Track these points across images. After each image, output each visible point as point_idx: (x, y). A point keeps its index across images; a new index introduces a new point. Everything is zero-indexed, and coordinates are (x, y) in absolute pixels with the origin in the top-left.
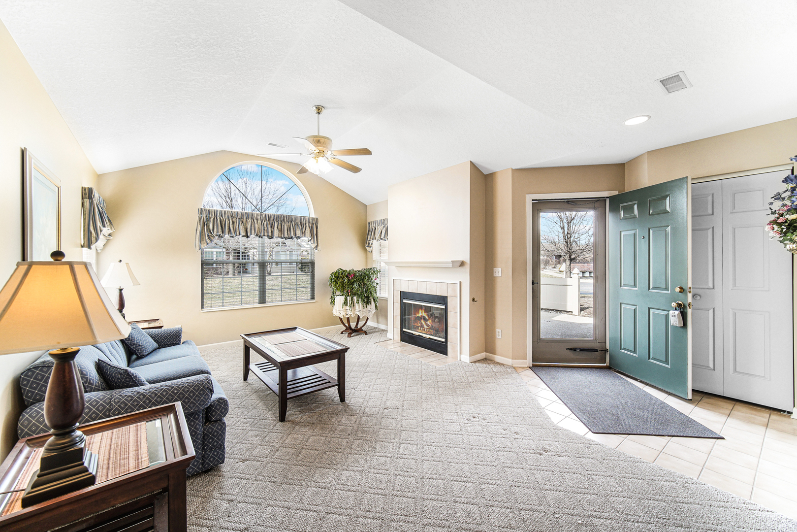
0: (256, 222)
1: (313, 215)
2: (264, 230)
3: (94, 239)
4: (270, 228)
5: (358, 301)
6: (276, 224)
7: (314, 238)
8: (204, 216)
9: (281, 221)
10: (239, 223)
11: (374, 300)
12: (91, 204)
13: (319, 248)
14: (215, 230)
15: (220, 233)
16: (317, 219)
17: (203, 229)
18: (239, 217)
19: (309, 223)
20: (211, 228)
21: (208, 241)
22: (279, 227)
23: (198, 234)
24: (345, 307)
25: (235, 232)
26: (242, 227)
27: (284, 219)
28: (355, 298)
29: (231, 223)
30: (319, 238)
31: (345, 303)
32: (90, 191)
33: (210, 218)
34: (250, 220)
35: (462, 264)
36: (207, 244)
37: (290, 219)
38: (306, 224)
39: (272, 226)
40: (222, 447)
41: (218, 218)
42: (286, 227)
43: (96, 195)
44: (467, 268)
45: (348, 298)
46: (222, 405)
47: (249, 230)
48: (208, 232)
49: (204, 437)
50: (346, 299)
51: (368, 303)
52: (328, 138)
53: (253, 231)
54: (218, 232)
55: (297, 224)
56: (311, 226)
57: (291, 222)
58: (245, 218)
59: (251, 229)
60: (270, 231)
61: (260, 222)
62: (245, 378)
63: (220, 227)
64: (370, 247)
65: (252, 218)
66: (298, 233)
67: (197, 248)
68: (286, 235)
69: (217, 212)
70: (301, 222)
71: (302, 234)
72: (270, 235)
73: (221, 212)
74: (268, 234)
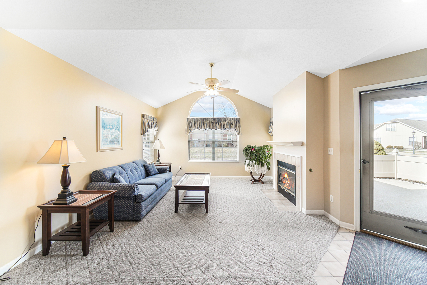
0: (209, 122)
1: (238, 117)
2: (212, 126)
3: (144, 132)
4: (215, 125)
5: (255, 164)
6: (218, 123)
7: (237, 129)
8: (188, 121)
9: (221, 121)
10: (201, 123)
11: (267, 164)
12: (144, 119)
13: (240, 134)
14: (192, 127)
16: (239, 119)
18: (202, 120)
21: (190, 132)
22: (220, 124)
23: (186, 129)
24: (249, 166)
25: (200, 127)
26: (202, 125)
27: (222, 120)
28: (254, 162)
29: (198, 123)
30: (240, 129)
31: (249, 164)
32: (144, 115)
33: (191, 122)
35: (302, 144)
36: (190, 133)
38: (233, 122)
39: (216, 124)
40: (140, 213)
41: (194, 122)
42: (223, 124)
43: (146, 116)
44: (304, 148)
45: (251, 161)
48: (189, 128)
49: (134, 207)
50: (249, 162)
51: (262, 165)
52: (215, 79)
53: (208, 127)
54: (193, 128)
55: (228, 122)
56: (236, 122)
57: (226, 121)
58: (204, 121)
59: (206, 126)
60: (215, 126)
61: (211, 122)
63: (194, 125)
64: (272, 133)
65: (207, 121)
66: (228, 126)
67: (186, 135)
68: (222, 127)
69: (193, 118)
70: (231, 121)
71: (231, 127)
72: (215, 127)
73: (195, 118)
74: (214, 127)
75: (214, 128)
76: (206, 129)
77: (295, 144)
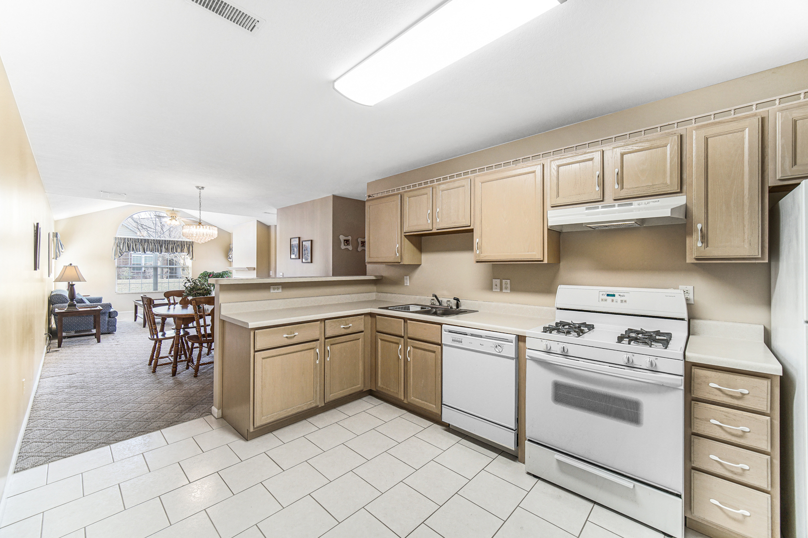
0: (150, 244)
1: (190, 240)
2: (156, 248)
4: (159, 248)
6: (164, 246)
7: (190, 253)
8: (117, 241)
9: (168, 244)
10: (139, 244)
12: (57, 240)
13: (193, 259)
14: (124, 249)
15: (127, 250)
16: (192, 242)
17: (116, 248)
18: (140, 241)
19: (187, 244)
20: (122, 248)
21: (120, 255)
22: (166, 247)
23: (114, 251)
25: (137, 250)
26: (141, 247)
29: (134, 245)
30: (194, 253)
32: (57, 234)
33: (121, 242)
34: (146, 244)
35: (254, 269)
37: (174, 242)
38: (184, 245)
39: (161, 246)
40: (115, 326)
41: (126, 242)
42: (170, 247)
43: (59, 235)
44: (255, 271)
46: (116, 313)
47: (145, 249)
48: (119, 250)
53: (148, 250)
55: (178, 245)
56: (188, 246)
57: (174, 244)
58: (143, 241)
59: (147, 249)
60: (160, 249)
61: (153, 244)
62: (135, 320)
63: (127, 247)
64: (231, 258)
65: (148, 242)
66: (179, 250)
67: (113, 259)
68: (170, 251)
69: (125, 238)
70: (181, 244)
71: (182, 251)
72: (160, 251)
73: (128, 239)
74: (158, 250)
75: (158, 252)
76: (145, 253)
77: (249, 269)
